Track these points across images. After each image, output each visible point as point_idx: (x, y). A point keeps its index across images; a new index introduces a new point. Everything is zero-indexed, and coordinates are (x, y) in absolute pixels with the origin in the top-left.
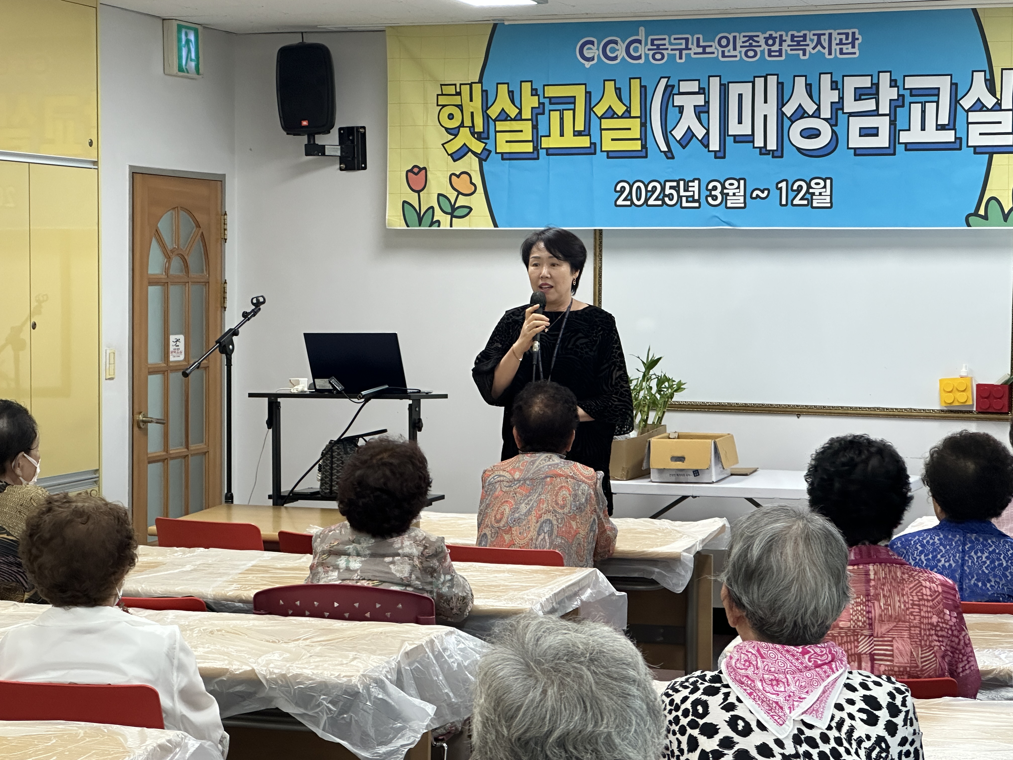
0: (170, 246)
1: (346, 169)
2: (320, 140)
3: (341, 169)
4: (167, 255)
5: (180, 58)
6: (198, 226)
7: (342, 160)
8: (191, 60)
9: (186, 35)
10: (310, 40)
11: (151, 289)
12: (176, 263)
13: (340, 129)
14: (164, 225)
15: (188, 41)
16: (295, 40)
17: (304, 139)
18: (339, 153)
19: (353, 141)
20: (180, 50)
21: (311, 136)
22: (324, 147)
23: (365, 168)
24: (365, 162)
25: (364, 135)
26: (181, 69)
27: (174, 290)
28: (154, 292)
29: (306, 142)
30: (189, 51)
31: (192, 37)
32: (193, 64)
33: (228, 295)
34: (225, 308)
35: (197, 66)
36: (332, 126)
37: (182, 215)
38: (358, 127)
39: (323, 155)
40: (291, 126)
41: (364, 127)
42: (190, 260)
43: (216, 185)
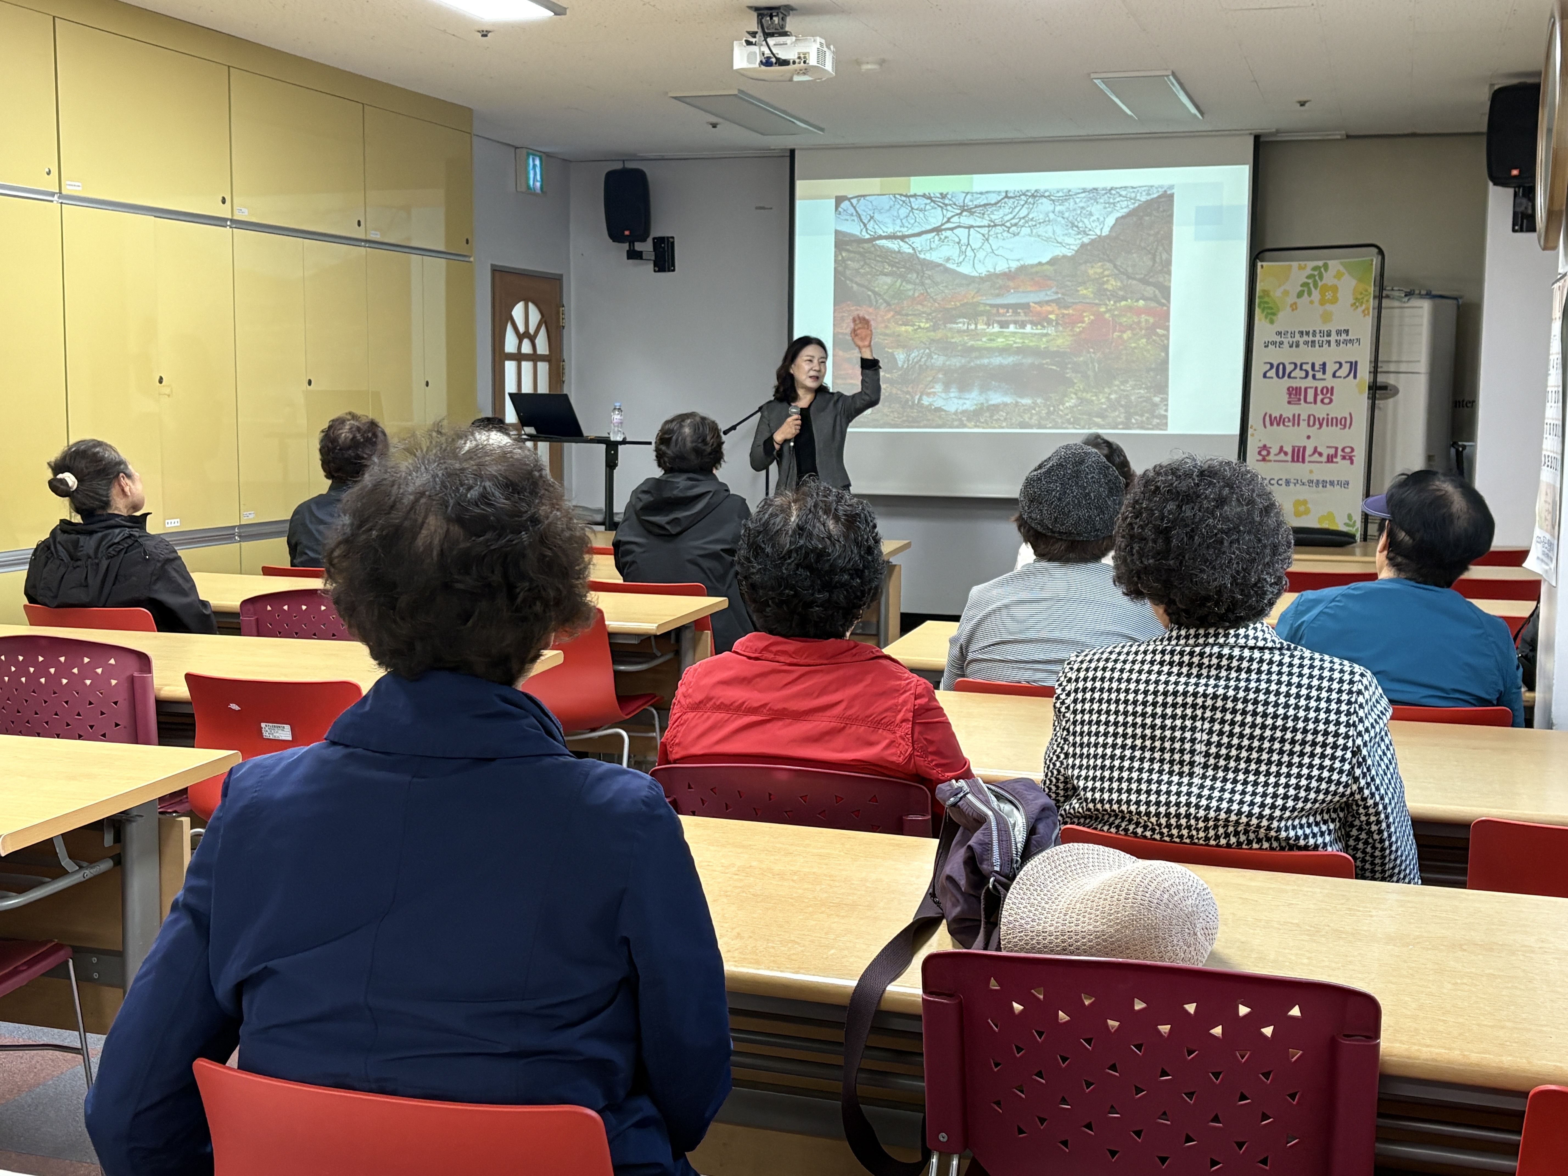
0: (522, 329)
1: (659, 271)
2: (639, 246)
3: (655, 271)
4: (521, 337)
5: (528, 179)
6: (540, 314)
7: (655, 263)
8: (537, 181)
9: (533, 160)
10: (631, 165)
11: (507, 362)
12: (526, 343)
13: (654, 239)
14: (518, 312)
15: (534, 165)
16: (618, 166)
17: (626, 246)
18: (653, 258)
19: (664, 248)
20: (529, 173)
21: (632, 243)
22: (641, 252)
23: (674, 270)
24: (673, 265)
25: (673, 243)
26: (530, 189)
27: (527, 366)
28: (510, 367)
29: (627, 248)
30: (535, 174)
31: (537, 162)
32: (538, 184)
33: (566, 372)
34: (564, 381)
35: (542, 186)
36: (648, 236)
37: (530, 305)
38: (668, 238)
39: (641, 258)
40: (615, 235)
41: (673, 238)
42: (537, 341)
43: (556, 281)
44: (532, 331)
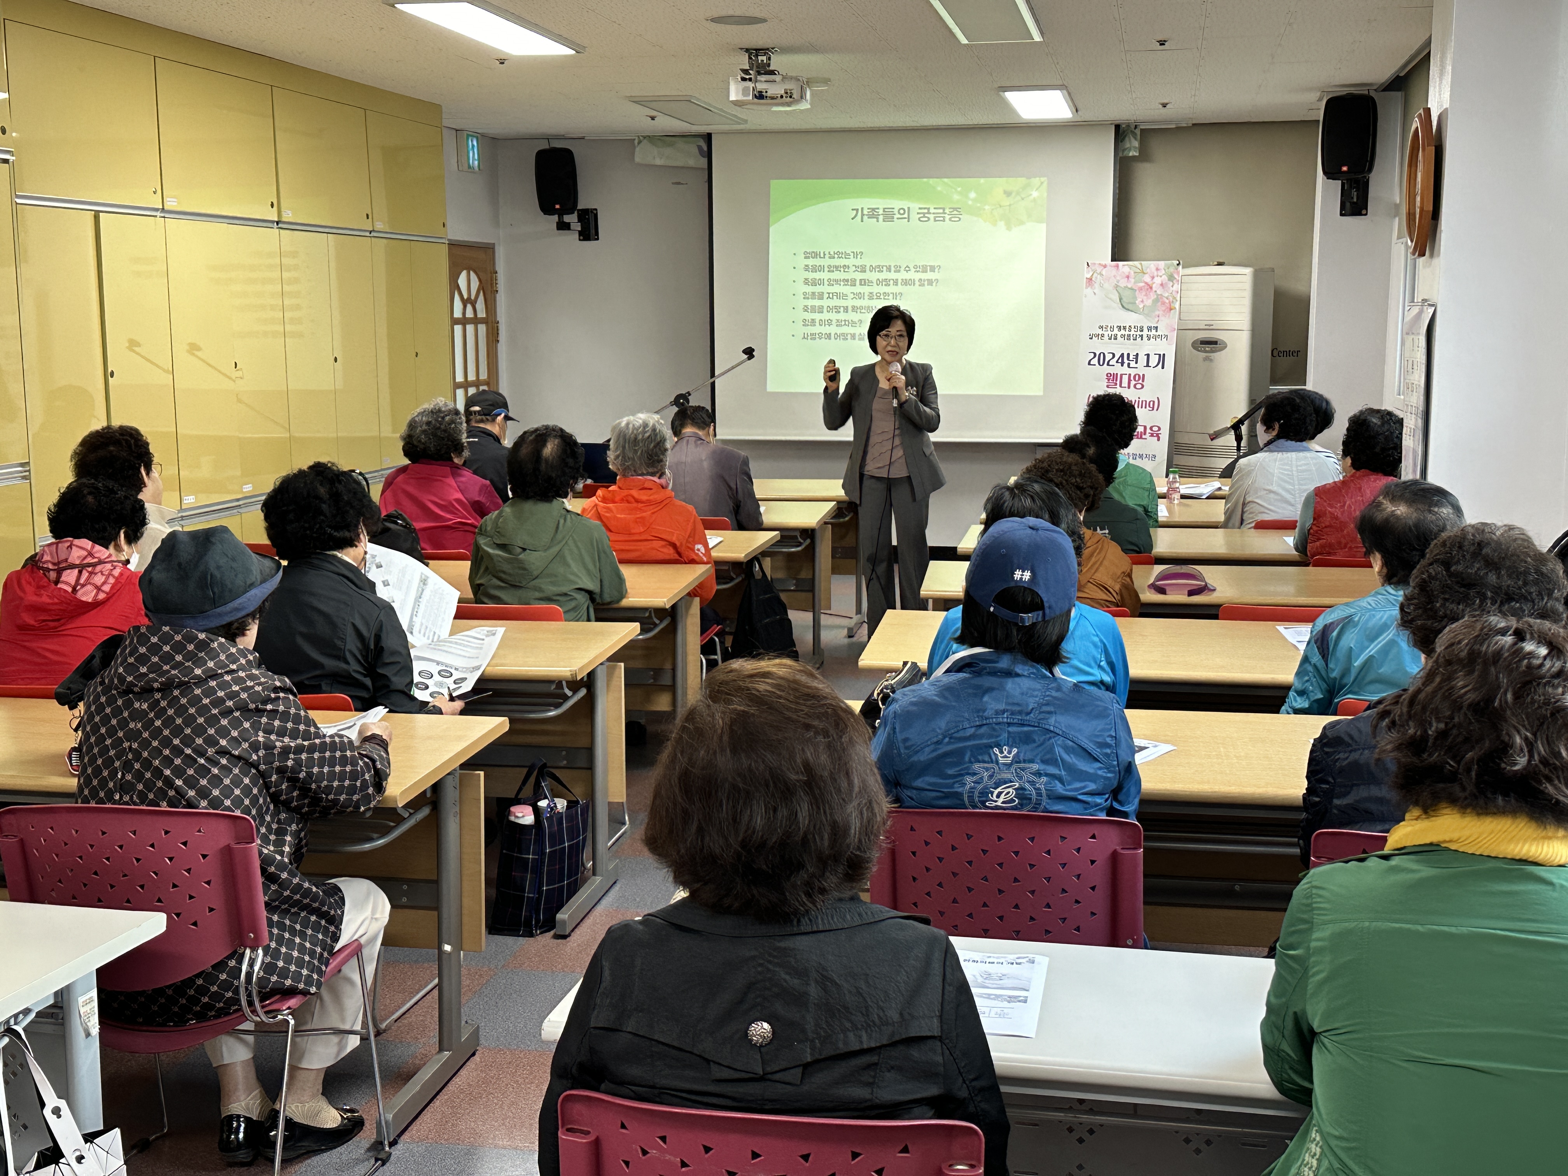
0: (465, 296)
1: (585, 240)
2: (567, 218)
3: (581, 240)
4: (465, 302)
5: (469, 158)
6: (480, 280)
7: (581, 233)
8: (476, 160)
9: (472, 141)
10: (559, 145)
11: (456, 327)
12: (469, 308)
13: (580, 211)
14: (463, 280)
15: (473, 146)
16: (545, 146)
18: (579, 228)
19: (588, 219)
20: (468, 153)
21: (561, 216)
22: (569, 223)
23: (598, 239)
24: (597, 235)
25: (596, 214)
26: (469, 167)
27: (470, 328)
28: (458, 331)
29: (557, 220)
30: (474, 153)
31: (475, 143)
32: (476, 163)
33: (500, 332)
34: (500, 340)
35: (480, 164)
36: (575, 209)
37: (472, 273)
38: (592, 210)
39: (569, 229)
40: (546, 208)
41: (596, 210)
42: (477, 306)
43: (490, 250)
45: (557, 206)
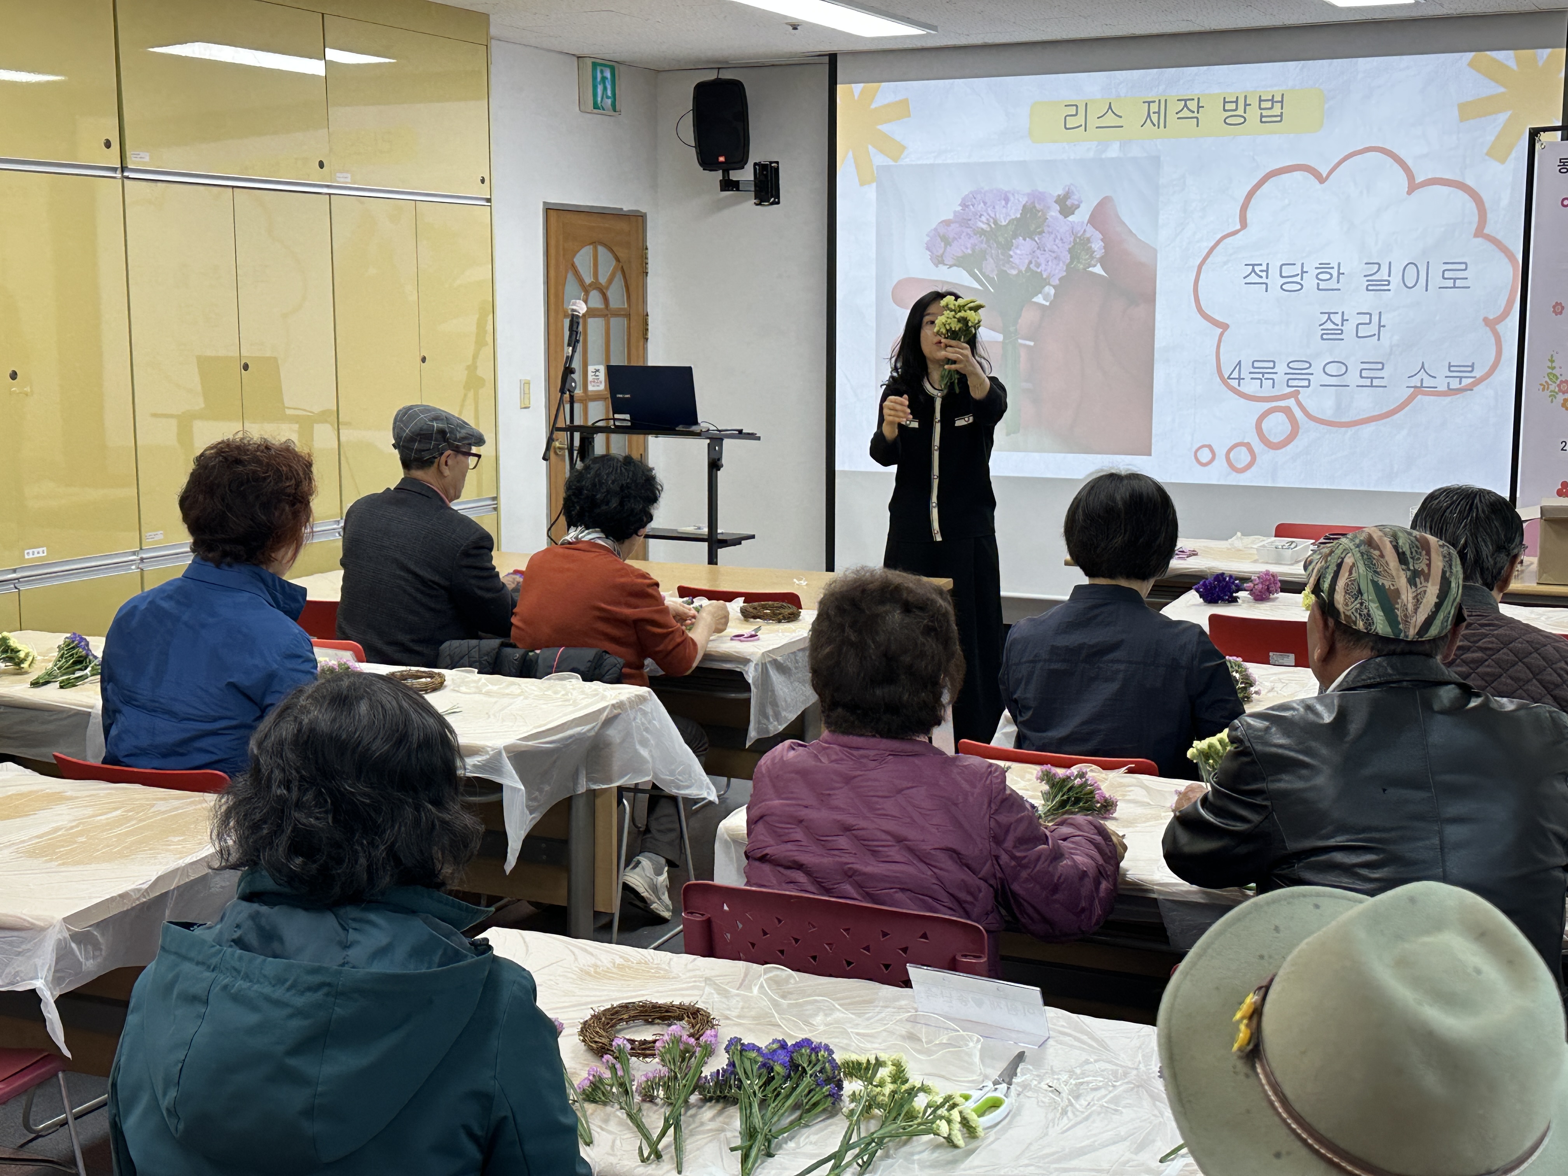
0: (588, 280)
1: (760, 204)
2: (735, 175)
3: (756, 204)
4: (585, 289)
5: (595, 95)
6: (618, 259)
7: (757, 195)
8: (608, 97)
9: (602, 72)
10: (726, 75)
12: (595, 295)
13: (755, 164)
14: (583, 259)
16: (711, 76)
17: (719, 175)
18: (753, 189)
19: (766, 176)
20: (595, 88)
21: (726, 172)
22: (738, 182)
23: (778, 203)
24: (778, 196)
25: (777, 170)
27: (595, 323)
29: (722, 177)
30: (605, 89)
31: (608, 74)
32: (609, 101)
33: (650, 328)
34: (647, 339)
36: (747, 162)
37: (601, 249)
38: (771, 163)
39: (738, 190)
40: (707, 161)
41: (777, 163)
42: (610, 294)
43: (637, 220)
44: (603, 280)
45: (722, 159)
